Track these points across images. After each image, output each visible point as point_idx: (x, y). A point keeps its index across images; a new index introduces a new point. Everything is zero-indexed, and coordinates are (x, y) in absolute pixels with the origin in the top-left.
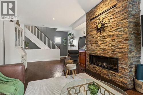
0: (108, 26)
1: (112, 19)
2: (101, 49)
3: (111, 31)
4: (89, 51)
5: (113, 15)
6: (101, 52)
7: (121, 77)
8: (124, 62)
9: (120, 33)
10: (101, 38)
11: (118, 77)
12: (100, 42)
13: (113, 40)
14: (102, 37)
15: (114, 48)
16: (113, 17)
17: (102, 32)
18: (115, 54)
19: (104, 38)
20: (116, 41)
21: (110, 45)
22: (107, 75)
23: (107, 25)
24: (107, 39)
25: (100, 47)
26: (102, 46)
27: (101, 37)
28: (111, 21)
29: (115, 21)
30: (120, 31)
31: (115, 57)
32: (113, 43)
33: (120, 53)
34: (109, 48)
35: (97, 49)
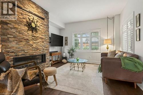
0: (39, 30)
1: (42, 26)
2: (33, 49)
3: (42, 35)
4: (13, 52)
5: (43, 24)
6: (34, 51)
7: (47, 64)
8: (48, 55)
9: (46, 38)
10: (33, 38)
11: (45, 65)
12: (31, 42)
13: (43, 42)
14: (35, 37)
15: (44, 47)
17: (34, 32)
18: (44, 51)
19: (36, 38)
20: (45, 42)
21: (41, 45)
23: (39, 29)
24: (39, 40)
25: (32, 47)
26: (34, 46)
27: (33, 36)
29: (44, 29)
31: (44, 53)
32: (43, 44)
33: (46, 50)
34: (40, 47)
35: (28, 49)
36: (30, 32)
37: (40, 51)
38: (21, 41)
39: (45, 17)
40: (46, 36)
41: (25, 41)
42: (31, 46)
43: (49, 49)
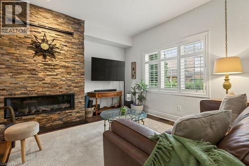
0: (60, 53)
1: (66, 46)
2: (46, 85)
3: (66, 62)
4: (3, 90)
5: (68, 43)
6: (47, 89)
8: (80, 96)
9: (77, 67)
10: (47, 67)
11: (74, 114)
12: (42, 73)
13: (69, 73)
14: (49, 65)
15: (70, 83)
16: (67, 45)
17: (48, 57)
18: (70, 89)
19: (53, 67)
20: (73, 74)
21: (64, 79)
22: (59, 120)
23: (59, 51)
24: (60, 70)
25: (43, 82)
26: (48, 79)
27: (45, 64)
28: (65, 48)
29: (71, 51)
30: (76, 64)
31: (71, 92)
32: (68, 76)
33: (76, 87)
34: (62, 82)
35: (34, 85)
36: (40, 59)
37: (61, 88)
38: (21, 73)
39: (75, 31)
40: (76, 63)
41: (28, 72)
42: (40, 81)
43: (84, 86)
